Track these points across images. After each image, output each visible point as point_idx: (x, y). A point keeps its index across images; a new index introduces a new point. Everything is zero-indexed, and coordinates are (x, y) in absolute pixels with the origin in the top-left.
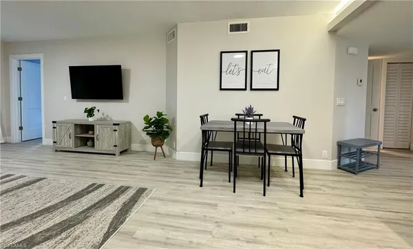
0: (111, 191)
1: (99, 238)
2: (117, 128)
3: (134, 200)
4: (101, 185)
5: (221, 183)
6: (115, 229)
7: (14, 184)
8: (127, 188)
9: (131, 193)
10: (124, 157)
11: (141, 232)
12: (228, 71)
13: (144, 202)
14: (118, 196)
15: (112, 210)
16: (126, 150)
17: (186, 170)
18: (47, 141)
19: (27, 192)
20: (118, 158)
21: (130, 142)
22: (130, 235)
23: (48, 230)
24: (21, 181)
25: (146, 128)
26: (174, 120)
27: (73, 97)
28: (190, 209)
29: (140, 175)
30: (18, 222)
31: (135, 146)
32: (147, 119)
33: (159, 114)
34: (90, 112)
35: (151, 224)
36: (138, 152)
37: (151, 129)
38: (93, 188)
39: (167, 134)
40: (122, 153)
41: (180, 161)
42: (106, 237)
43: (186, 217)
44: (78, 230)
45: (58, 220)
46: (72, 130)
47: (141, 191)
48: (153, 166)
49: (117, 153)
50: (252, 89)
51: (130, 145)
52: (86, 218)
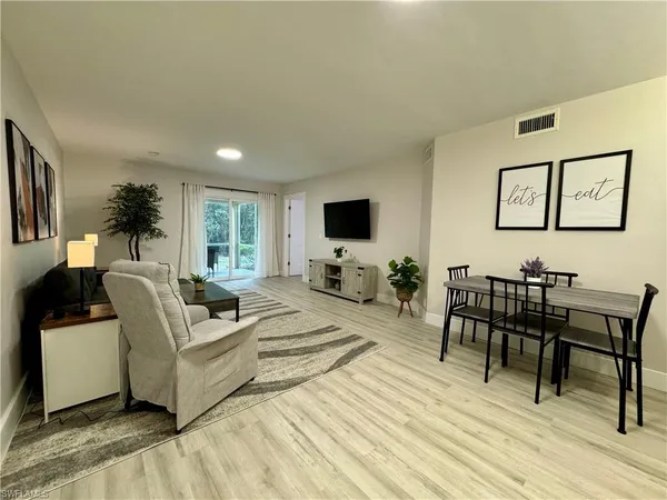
0: (344, 336)
1: (326, 367)
2: (361, 272)
3: (362, 349)
4: (339, 329)
5: (474, 367)
6: (339, 366)
7: (281, 311)
8: (359, 338)
9: (361, 343)
10: (365, 307)
11: (359, 377)
12: (512, 199)
13: (370, 353)
14: (349, 342)
15: (341, 351)
16: (370, 300)
17: (432, 338)
18: (306, 279)
19: (288, 319)
20: (360, 306)
21: (376, 291)
22: (350, 375)
23: (297, 349)
24: (286, 310)
25: (391, 276)
26: (426, 271)
27: (326, 236)
28: (414, 377)
29: (377, 329)
30: (282, 338)
31: (381, 297)
32: (393, 265)
33: (408, 260)
34: (339, 252)
35: (370, 374)
36: (383, 304)
37: (396, 278)
38: (331, 329)
39: (415, 287)
40: (366, 302)
41: (428, 325)
42: (331, 369)
43: (406, 382)
44: (314, 356)
45: (304, 345)
46: (323, 271)
47: (371, 344)
48: (395, 323)
49: (361, 301)
50: (558, 228)
51: (375, 296)
52: (321, 350)
